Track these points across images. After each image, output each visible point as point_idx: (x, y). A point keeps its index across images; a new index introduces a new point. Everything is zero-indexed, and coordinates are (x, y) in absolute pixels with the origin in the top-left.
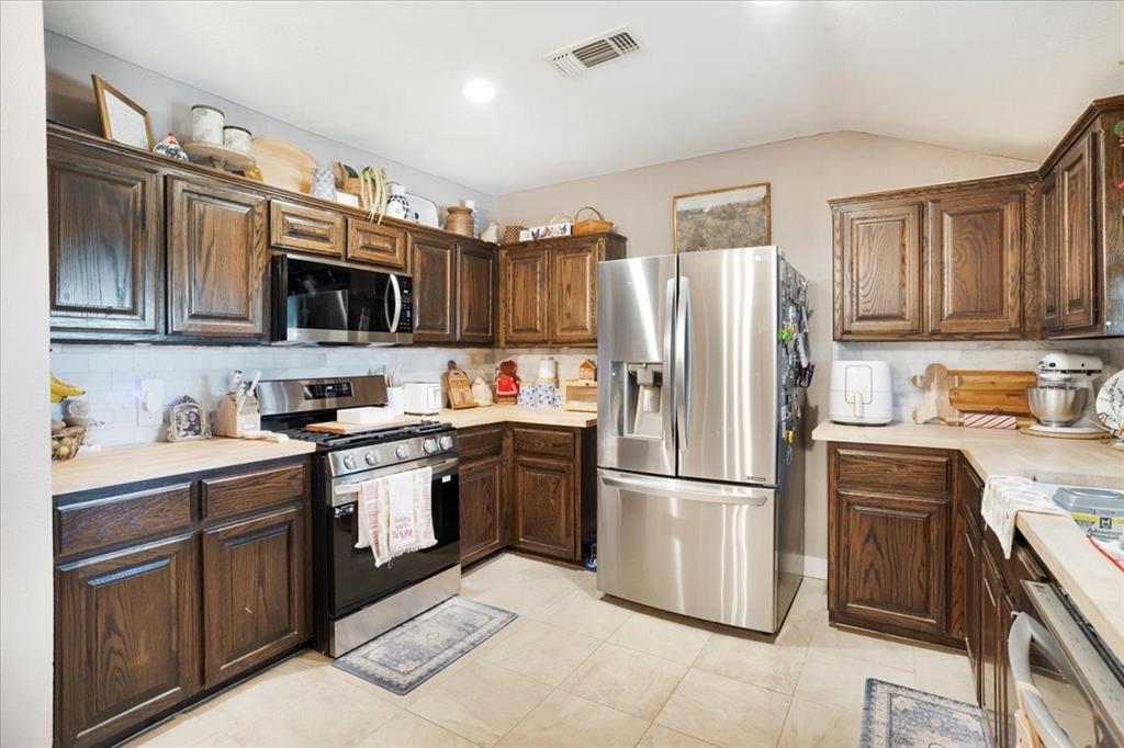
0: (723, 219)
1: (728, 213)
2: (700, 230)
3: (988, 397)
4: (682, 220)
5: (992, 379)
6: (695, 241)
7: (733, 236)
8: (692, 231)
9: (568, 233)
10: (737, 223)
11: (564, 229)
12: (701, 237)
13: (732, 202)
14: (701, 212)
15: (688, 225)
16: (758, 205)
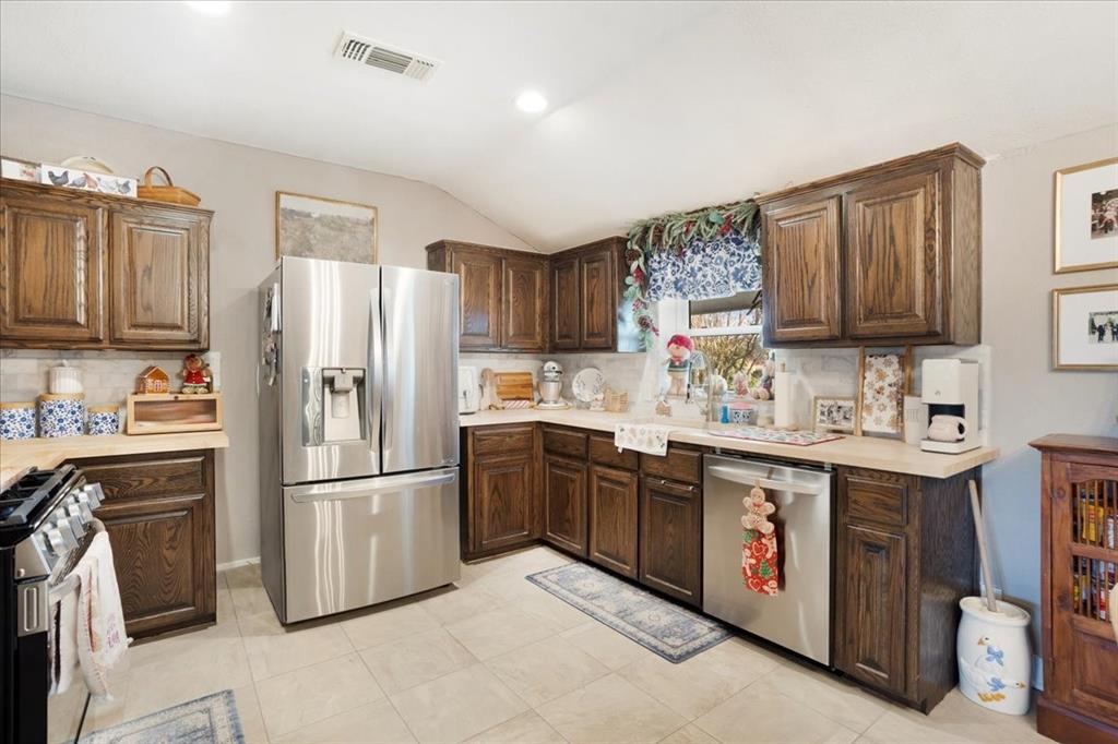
0: (332, 229)
1: (338, 225)
2: (307, 234)
3: (514, 390)
4: (286, 219)
5: (514, 378)
6: (301, 244)
7: (343, 248)
8: (298, 233)
9: (133, 194)
10: (346, 237)
11: (126, 185)
12: (308, 241)
13: (341, 214)
14: (309, 215)
15: (293, 226)
16: (366, 225)
